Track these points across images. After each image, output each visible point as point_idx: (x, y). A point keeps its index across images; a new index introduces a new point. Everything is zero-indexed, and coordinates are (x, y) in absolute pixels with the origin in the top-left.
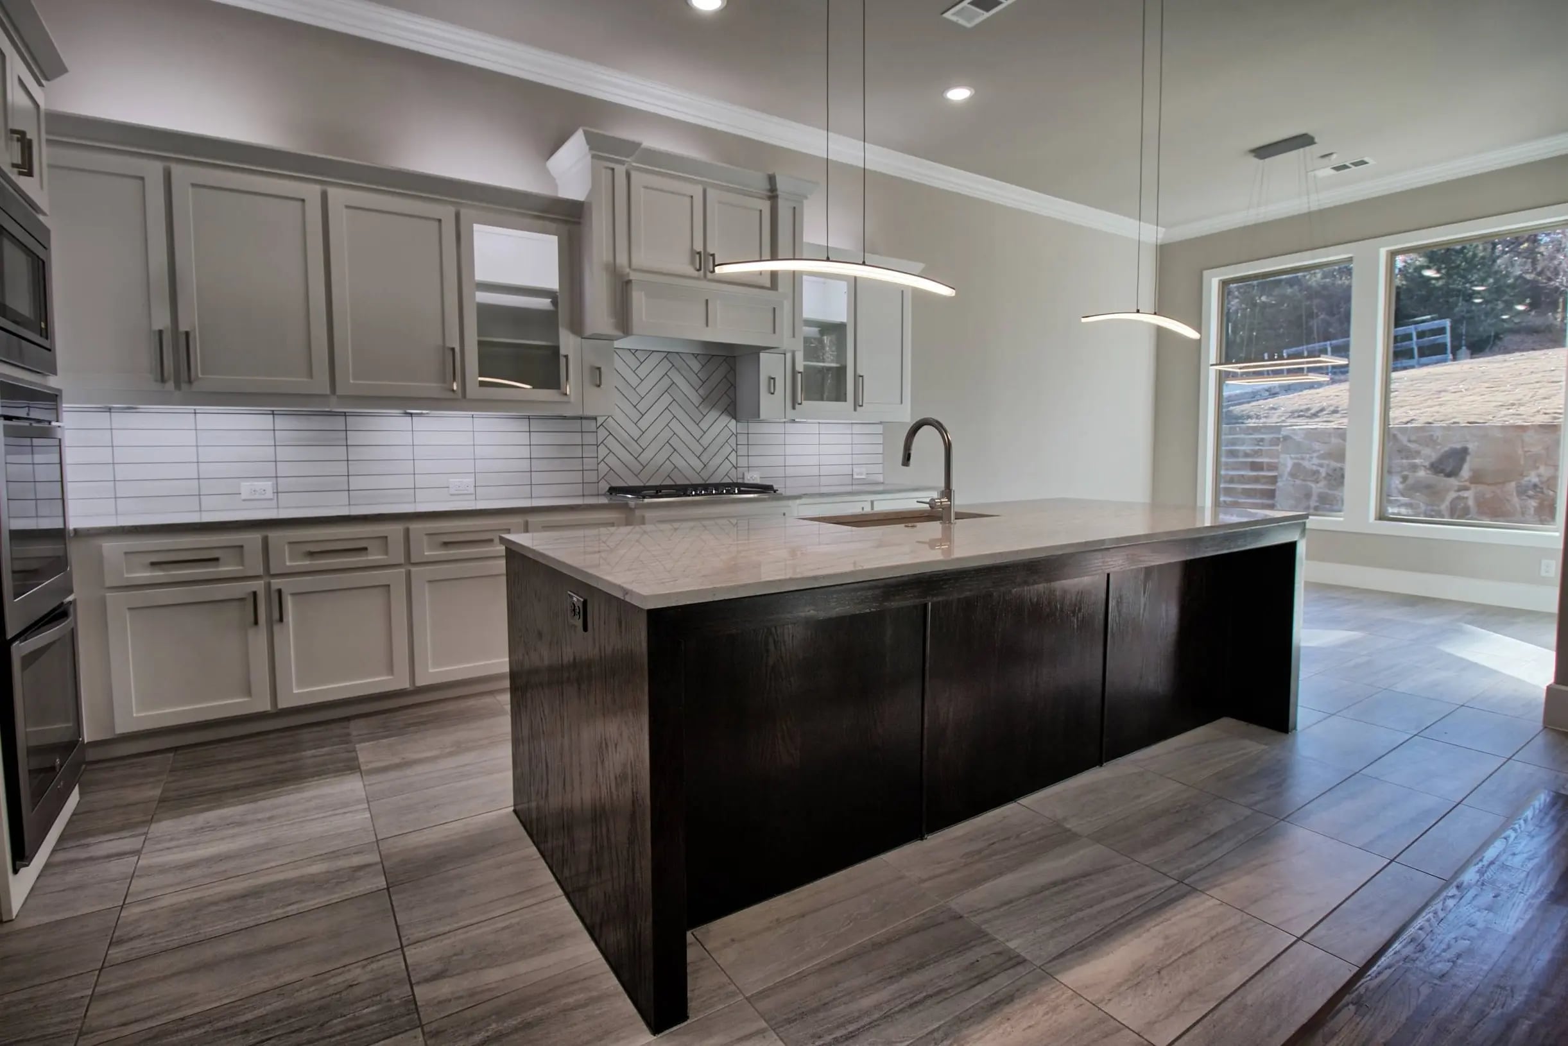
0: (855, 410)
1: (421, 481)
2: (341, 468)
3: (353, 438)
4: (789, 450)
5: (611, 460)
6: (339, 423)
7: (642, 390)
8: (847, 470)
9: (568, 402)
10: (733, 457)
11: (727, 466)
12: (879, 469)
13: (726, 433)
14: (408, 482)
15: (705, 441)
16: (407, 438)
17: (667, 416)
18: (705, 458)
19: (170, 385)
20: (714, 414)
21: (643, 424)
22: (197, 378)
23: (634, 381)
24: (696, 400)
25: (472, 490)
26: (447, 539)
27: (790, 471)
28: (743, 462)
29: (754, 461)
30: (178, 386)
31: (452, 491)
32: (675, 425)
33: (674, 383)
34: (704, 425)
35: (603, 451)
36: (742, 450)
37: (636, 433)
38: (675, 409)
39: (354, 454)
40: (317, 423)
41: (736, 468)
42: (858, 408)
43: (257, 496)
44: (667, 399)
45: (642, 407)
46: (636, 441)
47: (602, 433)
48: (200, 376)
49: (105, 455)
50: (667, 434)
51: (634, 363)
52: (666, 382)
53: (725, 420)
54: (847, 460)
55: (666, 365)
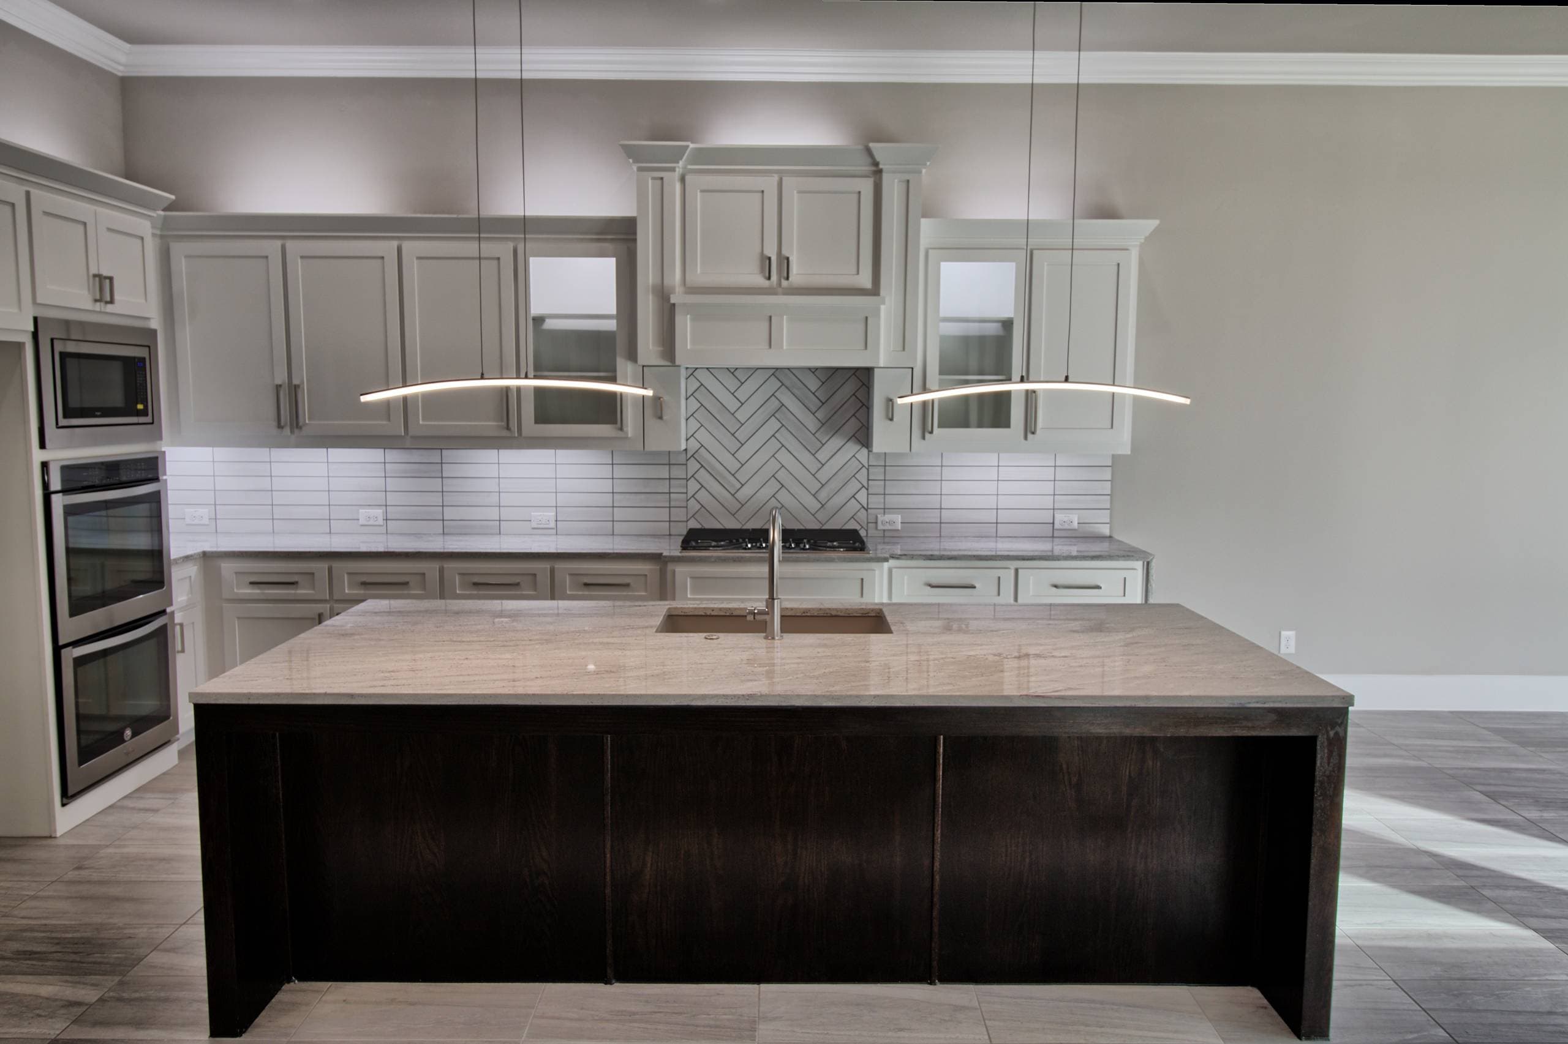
0: (1026, 438)
1: (506, 513)
2: (436, 499)
3: (448, 470)
4: (947, 487)
5: (703, 496)
6: (435, 456)
7: (742, 416)
8: (1047, 517)
9: (627, 438)
10: (862, 496)
11: (853, 505)
12: (1105, 516)
13: (854, 465)
14: (493, 514)
15: (823, 476)
16: (492, 470)
17: (774, 445)
18: (823, 495)
19: (287, 431)
20: (836, 442)
21: (743, 455)
22: (305, 424)
23: (732, 405)
24: (811, 423)
25: (552, 525)
26: (476, 579)
27: (946, 515)
28: (876, 501)
29: (892, 501)
30: (292, 432)
31: (534, 525)
32: (783, 456)
33: (783, 405)
34: (822, 455)
35: (693, 486)
36: (876, 486)
37: (733, 465)
38: (784, 436)
39: (449, 485)
40: (416, 456)
41: (867, 510)
42: (1030, 436)
43: (371, 522)
44: (774, 424)
45: (742, 435)
46: (733, 475)
47: (693, 466)
48: (307, 422)
49: (265, 483)
50: (773, 465)
51: (732, 385)
52: (774, 404)
53: (852, 448)
54: (1048, 502)
55: (774, 384)
